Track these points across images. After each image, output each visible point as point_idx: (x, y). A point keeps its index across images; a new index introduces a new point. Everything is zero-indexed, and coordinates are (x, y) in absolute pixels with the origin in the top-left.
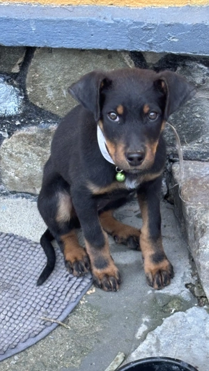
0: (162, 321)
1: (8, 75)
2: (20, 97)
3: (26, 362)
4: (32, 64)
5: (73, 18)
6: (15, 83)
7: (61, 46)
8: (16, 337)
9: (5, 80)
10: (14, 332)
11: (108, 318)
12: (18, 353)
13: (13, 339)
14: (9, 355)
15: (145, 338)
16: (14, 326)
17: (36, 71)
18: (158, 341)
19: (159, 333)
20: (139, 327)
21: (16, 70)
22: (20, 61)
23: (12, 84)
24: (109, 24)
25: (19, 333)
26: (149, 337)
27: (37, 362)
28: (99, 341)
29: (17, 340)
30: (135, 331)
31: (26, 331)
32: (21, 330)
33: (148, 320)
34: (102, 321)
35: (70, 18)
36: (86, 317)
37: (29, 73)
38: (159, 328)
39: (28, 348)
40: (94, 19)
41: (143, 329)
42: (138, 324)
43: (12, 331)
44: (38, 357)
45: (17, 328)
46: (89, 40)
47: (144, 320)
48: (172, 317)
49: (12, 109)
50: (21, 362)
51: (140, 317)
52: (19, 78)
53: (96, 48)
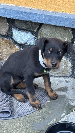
0: (70, 113)
1: (33, 32)
2: (36, 40)
3: (26, 119)
4: (41, 29)
5: (56, 16)
6: (35, 35)
7: (51, 24)
8: (24, 111)
9: (32, 34)
10: (24, 109)
11: (53, 110)
12: (24, 116)
13: (23, 111)
14: (21, 116)
15: (64, 117)
16: (24, 108)
17: (42, 32)
18: (68, 118)
19: (69, 116)
20: (62, 114)
21: (36, 31)
22: (37, 28)
23: (34, 35)
24: (67, 19)
25: (25, 110)
26: (65, 117)
27: (29, 119)
28: (49, 116)
29: (24, 112)
30: (61, 115)
31: (27, 110)
32: (26, 109)
33: (66, 112)
34: (51, 110)
35: (55, 15)
36: (46, 108)
37: (40, 32)
38: (69, 115)
39: (27, 115)
40: (62, 16)
41: (64, 114)
42: (62, 113)
43: (23, 109)
44: (30, 118)
45: (25, 109)
46: (60, 23)
47: (64, 112)
48: (73, 112)
49: (33, 43)
50: (24, 119)
51: (63, 111)
52: (36, 34)
53: (61, 26)
